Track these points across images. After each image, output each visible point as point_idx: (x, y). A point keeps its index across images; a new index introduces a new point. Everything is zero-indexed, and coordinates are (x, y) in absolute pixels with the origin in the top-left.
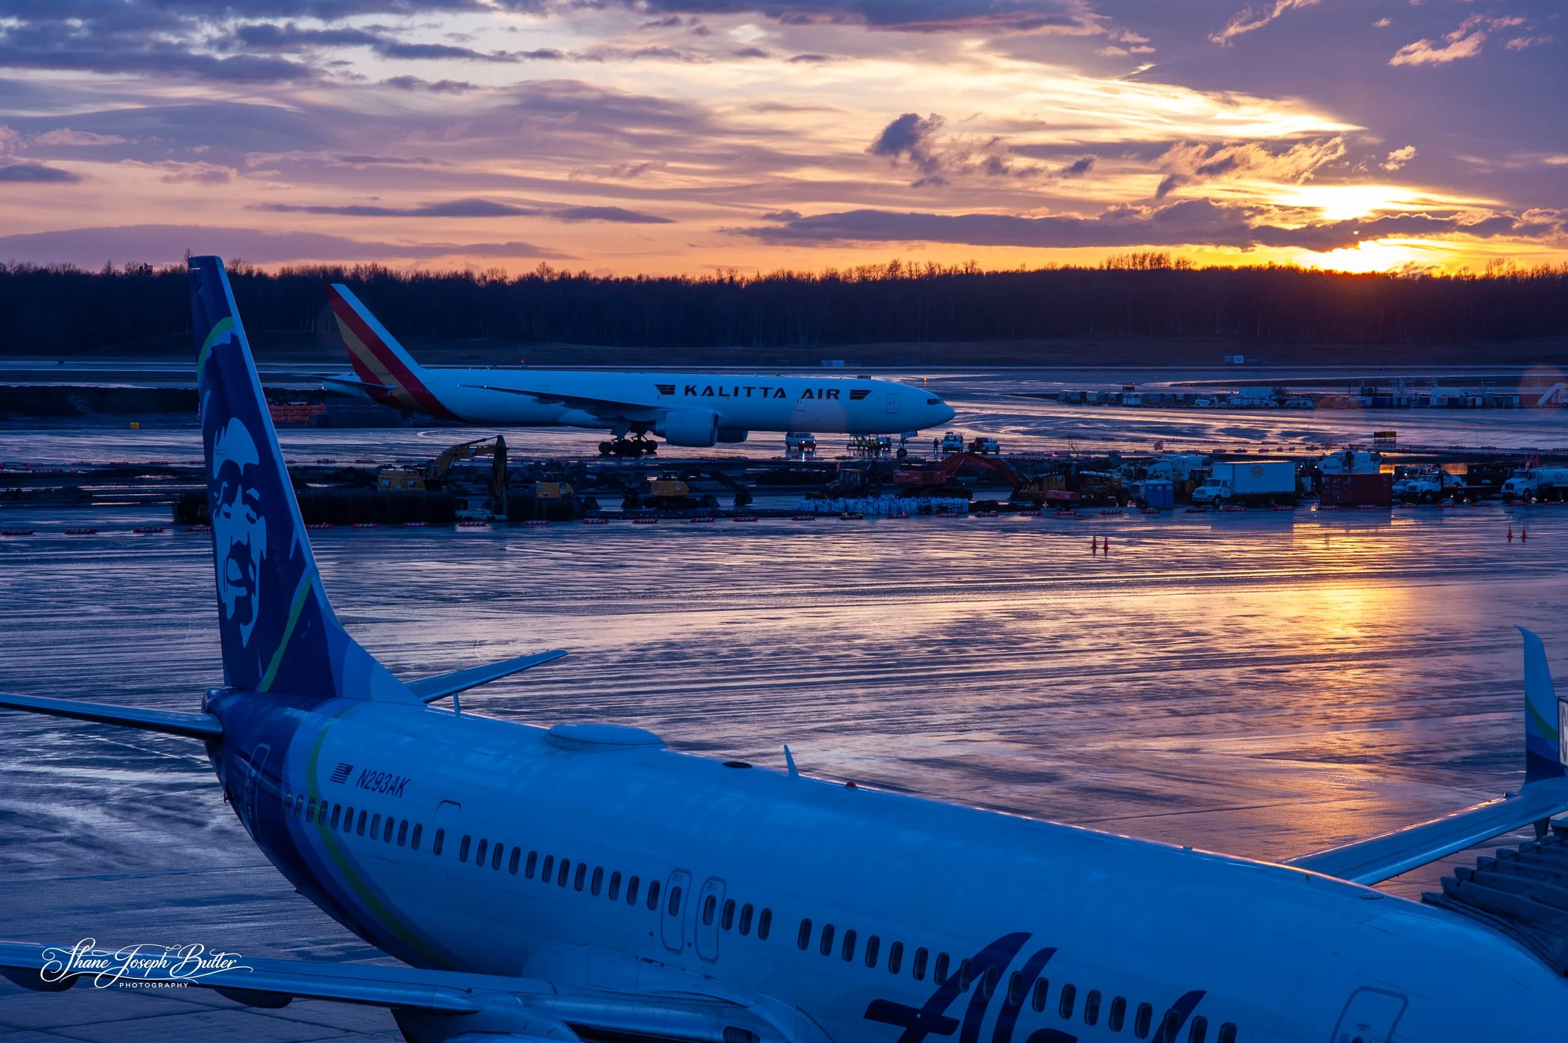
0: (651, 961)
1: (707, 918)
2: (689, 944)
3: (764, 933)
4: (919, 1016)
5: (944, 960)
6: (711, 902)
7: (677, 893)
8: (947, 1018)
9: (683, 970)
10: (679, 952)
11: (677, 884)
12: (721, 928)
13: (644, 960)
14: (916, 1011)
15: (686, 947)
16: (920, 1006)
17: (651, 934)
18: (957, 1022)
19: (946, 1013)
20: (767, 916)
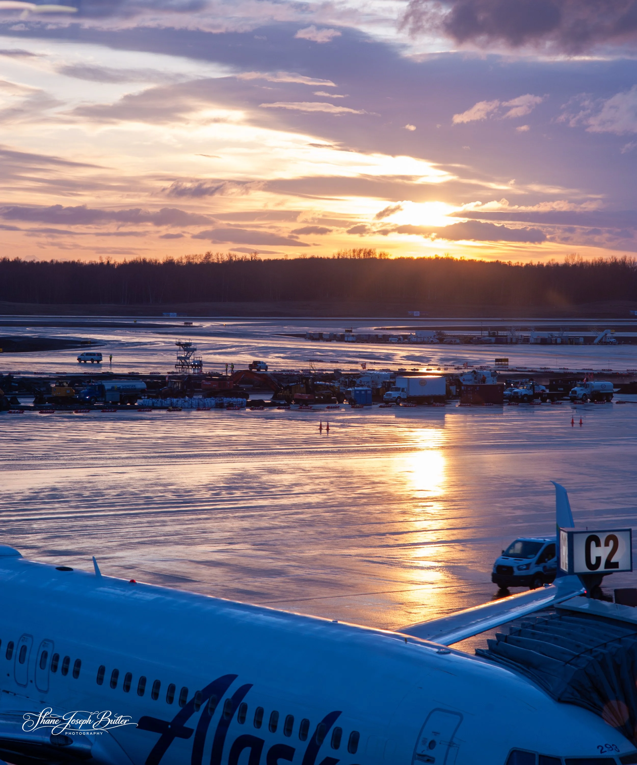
0: (8, 692)
1: (42, 665)
2: (31, 681)
3: (76, 674)
4: (169, 726)
5: (185, 692)
6: (45, 655)
7: (24, 649)
8: (185, 727)
9: (28, 697)
10: (25, 686)
11: (25, 644)
12: (51, 671)
13: (4, 691)
14: (168, 723)
15: (29, 683)
16: (170, 720)
17: (8, 675)
18: (192, 730)
19: (186, 725)
20: (78, 664)
